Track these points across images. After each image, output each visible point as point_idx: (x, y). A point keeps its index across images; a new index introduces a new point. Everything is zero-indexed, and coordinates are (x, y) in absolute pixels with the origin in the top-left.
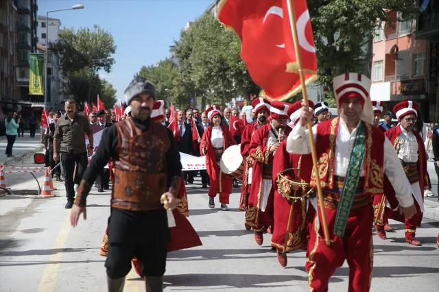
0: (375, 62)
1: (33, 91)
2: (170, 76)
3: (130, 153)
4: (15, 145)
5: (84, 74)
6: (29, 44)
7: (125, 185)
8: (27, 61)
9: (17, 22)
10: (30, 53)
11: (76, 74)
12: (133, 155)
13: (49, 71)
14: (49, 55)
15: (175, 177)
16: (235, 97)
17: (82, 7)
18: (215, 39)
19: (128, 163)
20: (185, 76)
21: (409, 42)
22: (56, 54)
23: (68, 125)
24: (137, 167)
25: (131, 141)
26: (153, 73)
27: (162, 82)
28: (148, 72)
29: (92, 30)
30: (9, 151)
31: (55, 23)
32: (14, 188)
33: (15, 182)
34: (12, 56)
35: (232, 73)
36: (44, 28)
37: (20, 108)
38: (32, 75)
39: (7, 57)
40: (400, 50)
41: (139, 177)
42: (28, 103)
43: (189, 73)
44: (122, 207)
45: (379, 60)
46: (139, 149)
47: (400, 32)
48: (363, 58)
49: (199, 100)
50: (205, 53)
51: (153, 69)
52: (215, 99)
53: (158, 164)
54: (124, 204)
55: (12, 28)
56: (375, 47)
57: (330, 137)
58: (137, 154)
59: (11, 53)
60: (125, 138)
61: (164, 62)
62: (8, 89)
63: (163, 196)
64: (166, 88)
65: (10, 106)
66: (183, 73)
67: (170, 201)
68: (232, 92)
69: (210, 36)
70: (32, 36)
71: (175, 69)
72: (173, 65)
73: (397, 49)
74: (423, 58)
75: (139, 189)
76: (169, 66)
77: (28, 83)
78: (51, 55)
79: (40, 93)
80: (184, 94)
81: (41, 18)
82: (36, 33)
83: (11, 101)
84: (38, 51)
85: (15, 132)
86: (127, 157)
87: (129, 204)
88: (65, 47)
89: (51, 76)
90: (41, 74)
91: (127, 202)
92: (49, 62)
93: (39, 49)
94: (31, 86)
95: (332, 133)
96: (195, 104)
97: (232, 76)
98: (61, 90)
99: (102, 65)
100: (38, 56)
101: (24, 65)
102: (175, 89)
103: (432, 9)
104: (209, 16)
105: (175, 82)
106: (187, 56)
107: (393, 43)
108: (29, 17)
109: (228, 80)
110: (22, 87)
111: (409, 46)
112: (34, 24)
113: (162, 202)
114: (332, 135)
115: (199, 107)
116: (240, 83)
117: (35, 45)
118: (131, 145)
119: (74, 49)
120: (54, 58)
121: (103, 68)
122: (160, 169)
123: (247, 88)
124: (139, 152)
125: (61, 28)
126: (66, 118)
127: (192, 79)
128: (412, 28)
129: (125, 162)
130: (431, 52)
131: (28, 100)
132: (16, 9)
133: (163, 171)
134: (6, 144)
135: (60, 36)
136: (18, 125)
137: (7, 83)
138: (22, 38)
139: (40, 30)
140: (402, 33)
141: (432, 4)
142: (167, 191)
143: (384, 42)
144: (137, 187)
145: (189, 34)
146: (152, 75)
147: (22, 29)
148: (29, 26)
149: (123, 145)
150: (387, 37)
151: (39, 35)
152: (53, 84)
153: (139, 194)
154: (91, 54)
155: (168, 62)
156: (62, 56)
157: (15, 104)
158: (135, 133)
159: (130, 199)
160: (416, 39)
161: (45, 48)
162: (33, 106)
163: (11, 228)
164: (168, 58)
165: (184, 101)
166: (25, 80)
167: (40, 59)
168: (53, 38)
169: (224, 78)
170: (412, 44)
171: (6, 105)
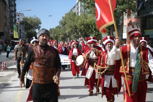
0: (124, 26)
1: (15, 37)
2: (59, 31)
3: (39, 60)
4: (9, 54)
5: (32, 31)
6: (14, 22)
7: (38, 73)
8: (13, 27)
9: (10, 15)
10: (14, 24)
11: (29, 31)
12: (40, 61)
13: (20, 30)
14: (20, 25)
15: (59, 69)
16: (80, 38)
17: (30, 10)
18: (73, 19)
19: (38, 64)
20: (64, 31)
21: (135, 19)
22: (22, 25)
23: (20, 48)
24: (42, 66)
25: (39, 55)
26: (54, 30)
27: (56, 33)
28: (52, 30)
29: (34, 17)
30: (7, 56)
31: (22, 15)
32: (9, 68)
33: (9, 66)
34: (8, 26)
35: (79, 30)
36: (18, 17)
37: (11, 42)
38: (15, 31)
39: (7, 26)
40: (132, 22)
41: (43, 70)
42: (14, 41)
43: (65, 30)
44: (36, 82)
45: (125, 25)
46: (43, 58)
47: (132, 16)
48: (121, 25)
49: (69, 39)
50: (70, 24)
51: (54, 29)
52: (74, 38)
53: (51, 64)
54: (38, 81)
55: (8, 17)
56: (124, 21)
57: (127, 52)
58: (41, 60)
59: (8, 25)
60: (37, 54)
61: (57, 27)
62: (7, 36)
63: (54, 77)
64: (58, 35)
65: (8, 42)
66: (63, 30)
67: (57, 79)
68: (79, 36)
69: (72, 18)
70: (15, 19)
71: (61, 29)
72: (60, 28)
73: (131, 22)
74: (139, 24)
75: (43, 74)
76: (59, 28)
77: (13, 34)
78: (21, 25)
79: (17, 37)
80: (64, 37)
81: (18, 13)
82: (16, 18)
83: (8, 40)
84: (16, 24)
85: (9, 50)
86: (38, 62)
87: (39, 81)
88: (25, 22)
89: (21, 32)
90: (18, 31)
91: (38, 80)
92: (20, 27)
93: (17, 23)
94: (14, 35)
95: (128, 50)
96: (67, 40)
97: (79, 31)
98: (24, 36)
99: (37, 28)
100: (17, 26)
101: (12, 28)
102: (61, 35)
103: (142, 9)
104: (71, 12)
105: (60, 33)
106: (64, 25)
107: (130, 20)
108: (14, 13)
109: (78, 32)
110: (12, 36)
111: (135, 21)
112: (15, 15)
113: (53, 80)
114: (128, 51)
115: (69, 41)
116: (82, 33)
117: (16, 22)
118: (39, 57)
119: (28, 23)
120: (22, 26)
121: (37, 29)
122: (52, 66)
123: (84, 35)
124: (42, 60)
125: (24, 16)
126: (20, 45)
127: (66, 32)
128: (136, 15)
129: (37, 64)
130: (142, 23)
131: (13, 40)
132: (9, 10)
133: (53, 66)
134: (7, 54)
135: (23, 19)
136: (10, 48)
137: (7, 35)
138: (11, 20)
139: (17, 17)
140: (133, 17)
141: (142, 7)
142: (55, 75)
143: (127, 20)
144: (42, 74)
145: (65, 18)
146: (53, 31)
147: (11, 17)
148: (14, 16)
149: (36, 57)
150: (128, 18)
151: (17, 19)
152: (21, 34)
153: (43, 77)
154: (33, 25)
155: (58, 27)
156: (24, 25)
157: (9, 41)
158: (40, 51)
159: (40, 79)
160: (137, 18)
161: (19, 23)
162: (15, 41)
163: (8, 80)
164: (59, 25)
165: (64, 39)
166: (12, 33)
167: (17, 27)
168: (21, 20)
169: (76, 31)
170: (136, 20)
171: (6, 42)
